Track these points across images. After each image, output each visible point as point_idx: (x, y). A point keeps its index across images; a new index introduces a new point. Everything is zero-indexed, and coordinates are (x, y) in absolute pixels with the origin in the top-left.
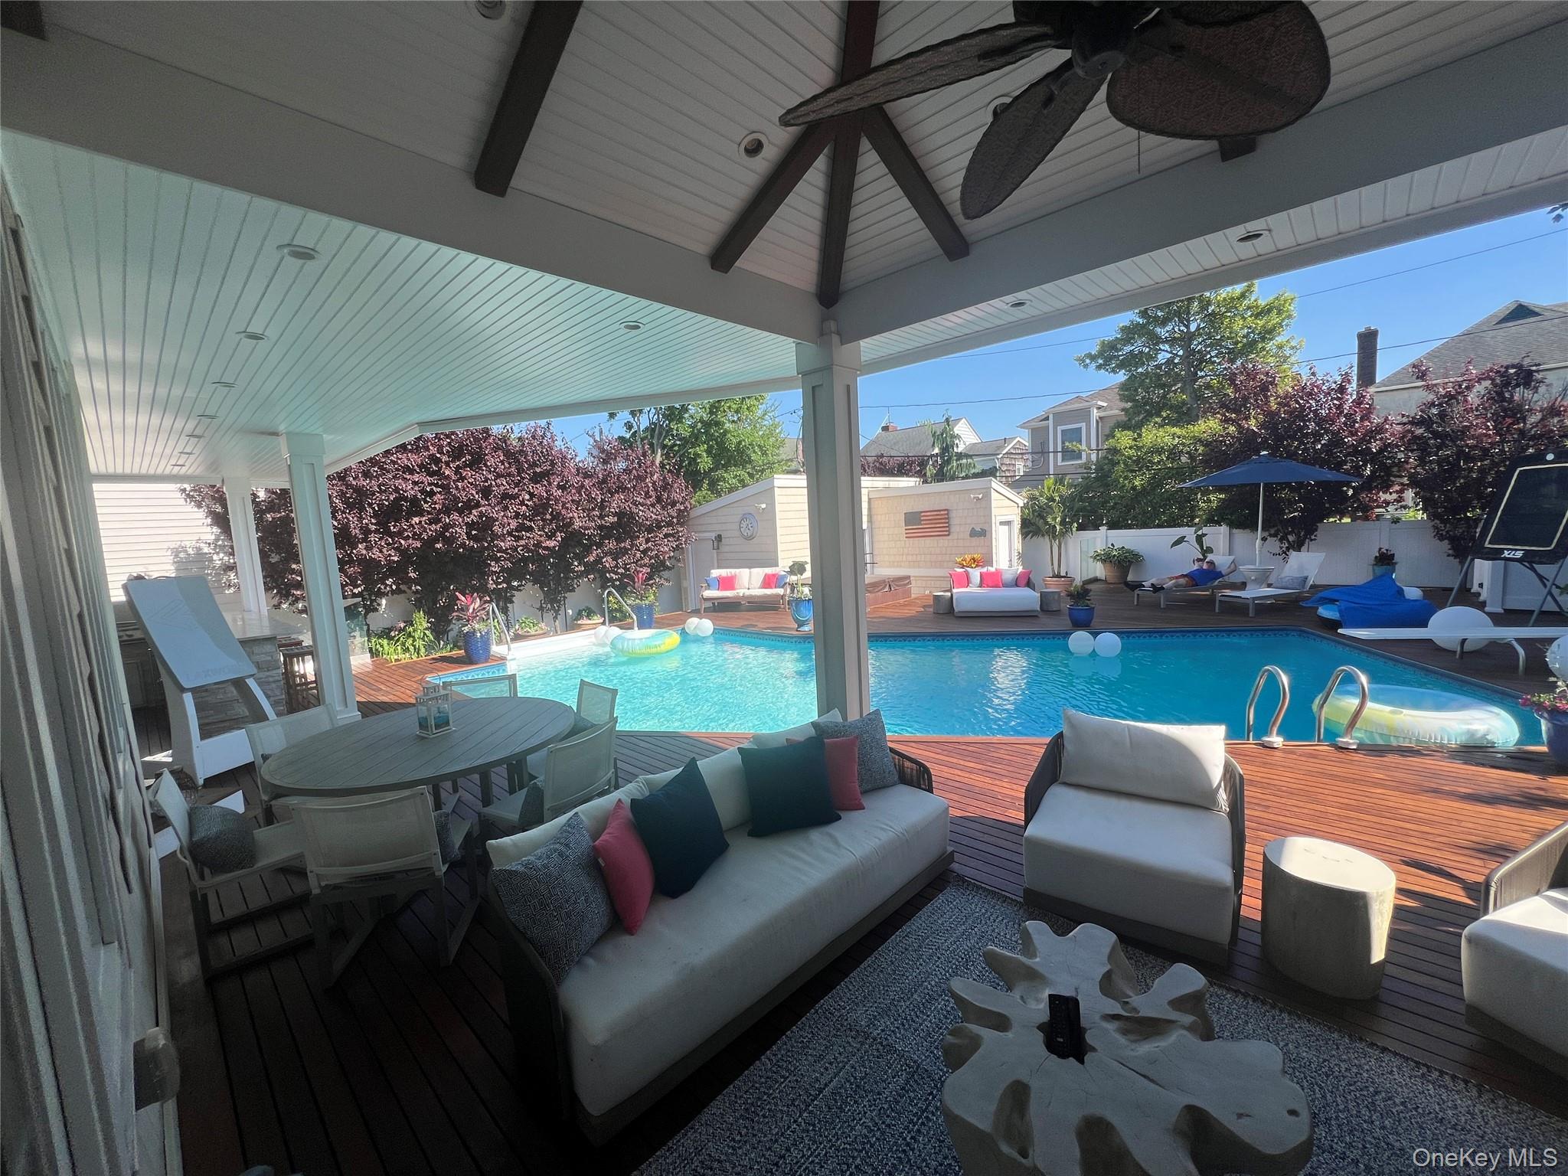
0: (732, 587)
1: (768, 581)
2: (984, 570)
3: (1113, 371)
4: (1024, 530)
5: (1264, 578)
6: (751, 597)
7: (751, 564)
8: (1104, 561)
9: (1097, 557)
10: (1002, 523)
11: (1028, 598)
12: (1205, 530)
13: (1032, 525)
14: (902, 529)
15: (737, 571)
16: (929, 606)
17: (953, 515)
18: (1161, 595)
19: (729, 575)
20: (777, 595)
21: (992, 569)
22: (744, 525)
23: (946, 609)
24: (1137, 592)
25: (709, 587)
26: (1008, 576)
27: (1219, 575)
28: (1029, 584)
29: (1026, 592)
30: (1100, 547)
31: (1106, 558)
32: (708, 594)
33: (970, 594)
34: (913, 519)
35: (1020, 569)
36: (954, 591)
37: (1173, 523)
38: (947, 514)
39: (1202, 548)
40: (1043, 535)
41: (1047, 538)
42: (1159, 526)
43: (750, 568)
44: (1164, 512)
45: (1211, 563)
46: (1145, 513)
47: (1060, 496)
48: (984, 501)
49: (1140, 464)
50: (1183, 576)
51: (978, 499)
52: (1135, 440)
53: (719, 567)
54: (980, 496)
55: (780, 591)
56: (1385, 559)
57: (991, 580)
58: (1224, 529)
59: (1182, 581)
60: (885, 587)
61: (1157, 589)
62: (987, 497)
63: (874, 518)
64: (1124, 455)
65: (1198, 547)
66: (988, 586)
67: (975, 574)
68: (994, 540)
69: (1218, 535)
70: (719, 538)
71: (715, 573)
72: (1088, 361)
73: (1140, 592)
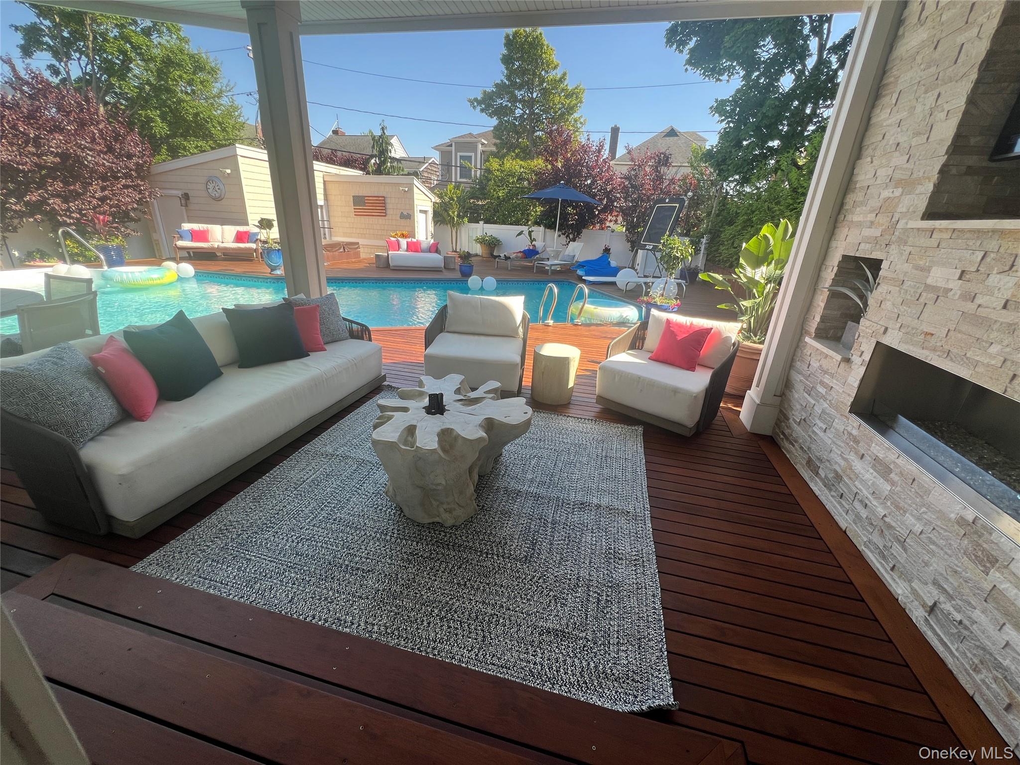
0: (206, 240)
1: (241, 237)
2: (409, 240)
3: (491, 116)
4: (435, 219)
5: (557, 255)
6: (226, 249)
7: (223, 222)
8: (481, 243)
9: (477, 240)
10: (421, 211)
11: (436, 259)
12: (533, 228)
13: (440, 216)
14: (351, 208)
15: (209, 226)
16: (374, 264)
17: (388, 201)
18: (509, 262)
19: (201, 229)
20: (250, 249)
21: (414, 240)
22: (211, 186)
23: (384, 264)
24: (497, 260)
25: (181, 238)
26: (424, 246)
27: (537, 253)
28: (437, 251)
29: (435, 255)
30: (479, 234)
31: (482, 241)
32: (180, 243)
33: (401, 255)
34: (359, 201)
35: (432, 241)
36: (389, 252)
37: (517, 223)
38: (384, 200)
39: (531, 239)
40: (447, 224)
41: (449, 226)
42: (511, 224)
43: (222, 225)
44: (514, 216)
45: (534, 246)
46: (504, 215)
47: (457, 197)
48: (408, 195)
49: (502, 182)
50: (520, 252)
51: (405, 191)
52: (500, 165)
53: (190, 222)
54: (406, 189)
55: (254, 246)
56: (607, 251)
57: (414, 247)
58: (542, 228)
59: (520, 255)
60: (340, 248)
61: (507, 258)
62: (411, 190)
63: (330, 197)
64: (494, 175)
65: (529, 238)
66: (412, 251)
67: (404, 242)
68: (416, 222)
69: (539, 231)
70: (186, 196)
71: (187, 226)
72: (476, 104)
73: (498, 260)
